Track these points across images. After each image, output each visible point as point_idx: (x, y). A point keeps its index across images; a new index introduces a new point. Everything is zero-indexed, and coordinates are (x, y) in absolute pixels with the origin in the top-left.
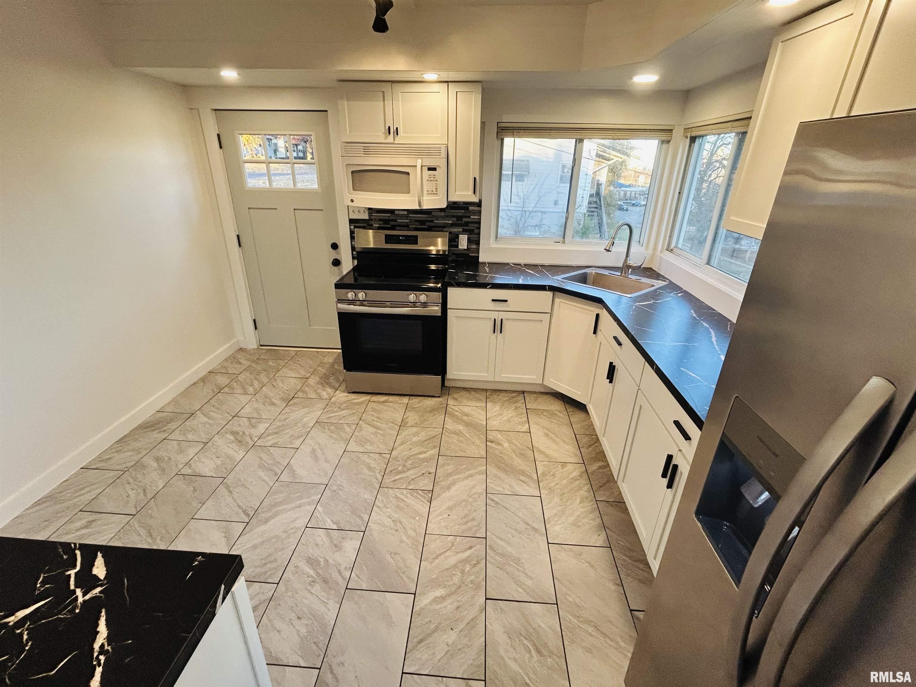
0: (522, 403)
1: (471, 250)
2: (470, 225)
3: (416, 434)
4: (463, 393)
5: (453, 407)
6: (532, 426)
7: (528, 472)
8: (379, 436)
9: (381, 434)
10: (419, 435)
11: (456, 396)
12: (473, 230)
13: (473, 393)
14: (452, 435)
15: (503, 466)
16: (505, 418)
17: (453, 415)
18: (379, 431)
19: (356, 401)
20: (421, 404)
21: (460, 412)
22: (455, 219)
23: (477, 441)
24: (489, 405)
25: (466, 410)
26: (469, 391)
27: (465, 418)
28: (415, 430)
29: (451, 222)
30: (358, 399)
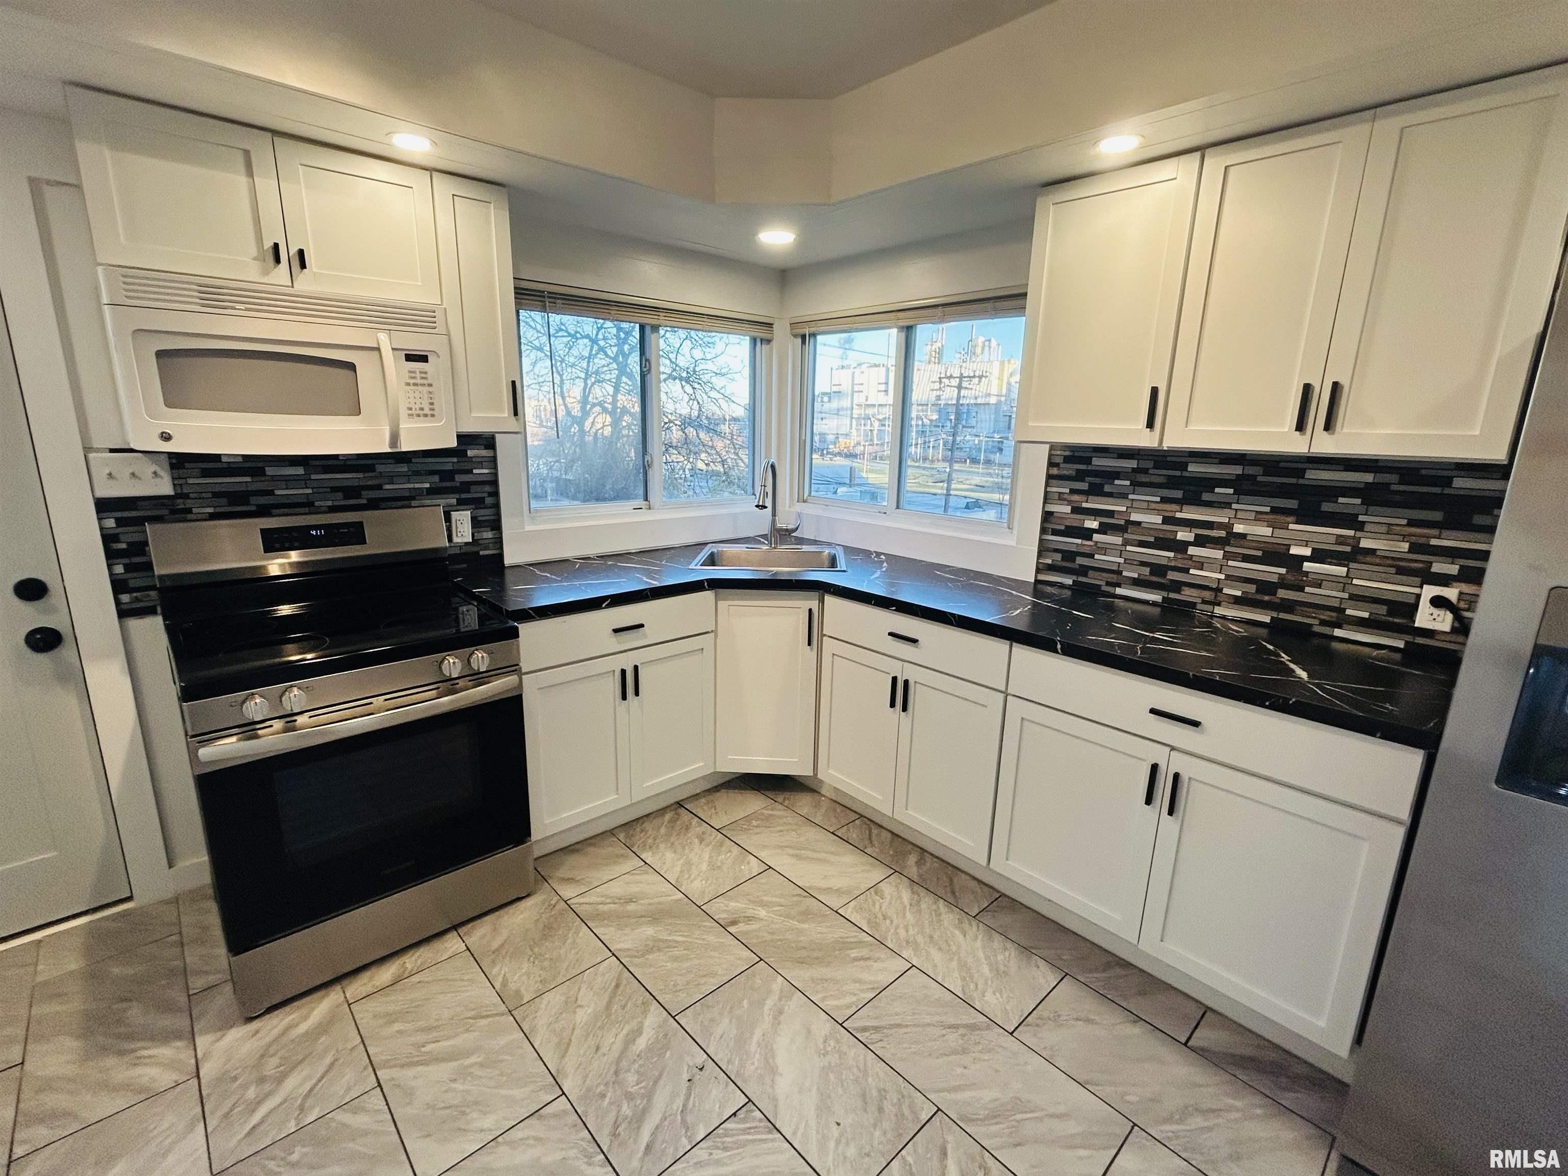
0: (700, 825)
1: (480, 542)
2: (473, 488)
3: (572, 1004)
4: (572, 860)
5: (582, 900)
6: (762, 855)
7: (848, 937)
8: (478, 1072)
9: (481, 1065)
10: (579, 1003)
11: (562, 873)
12: (482, 500)
13: (591, 850)
14: (650, 957)
15: (803, 953)
16: (704, 867)
17: (600, 917)
18: (467, 1062)
19: (303, 1028)
20: (505, 934)
21: (608, 901)
22: (436, 478)
23: (711, 938)
24: (647, 856)
25: (616, 889)
26: (577, 851)
27: (631, 907)
28: (555, 999)
29: (427, 485)
30: (305, 1018)
